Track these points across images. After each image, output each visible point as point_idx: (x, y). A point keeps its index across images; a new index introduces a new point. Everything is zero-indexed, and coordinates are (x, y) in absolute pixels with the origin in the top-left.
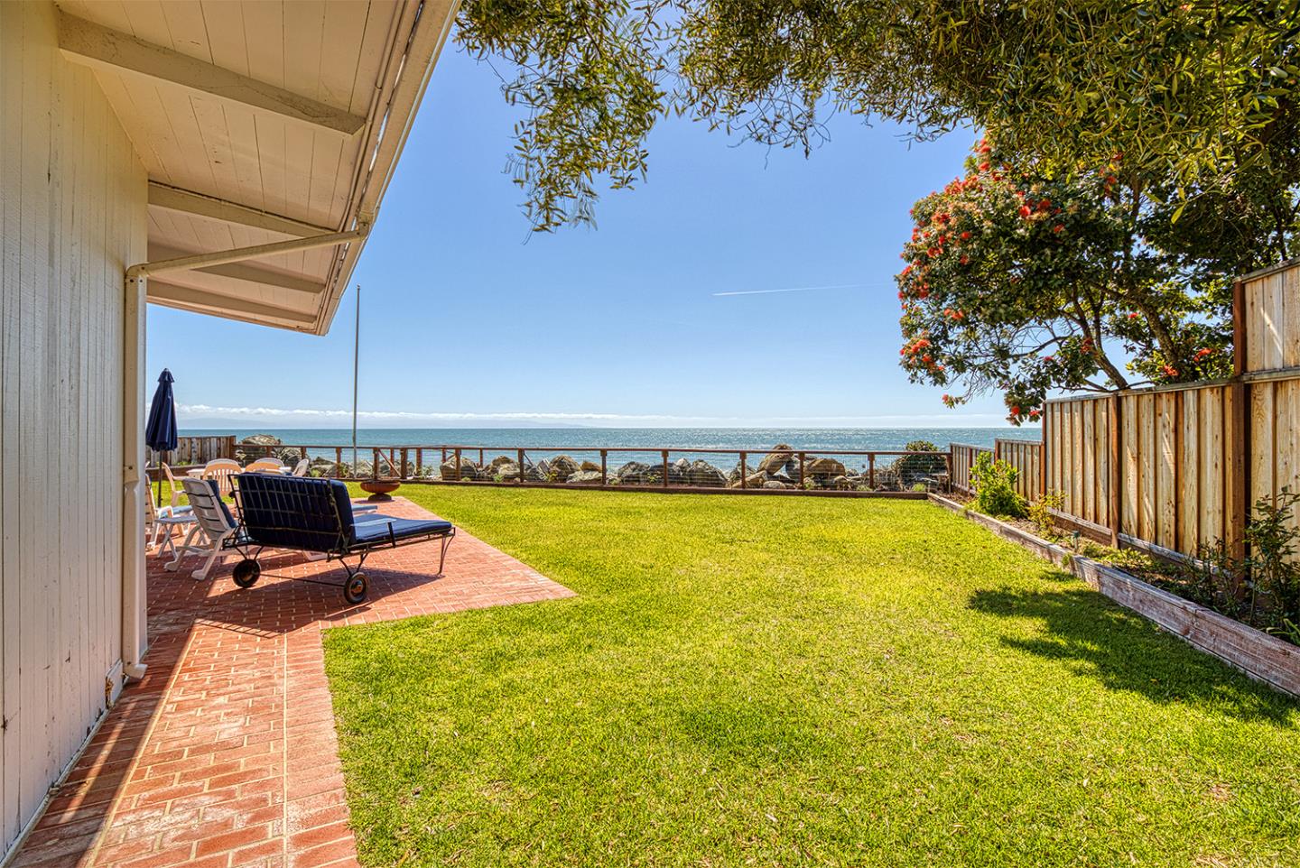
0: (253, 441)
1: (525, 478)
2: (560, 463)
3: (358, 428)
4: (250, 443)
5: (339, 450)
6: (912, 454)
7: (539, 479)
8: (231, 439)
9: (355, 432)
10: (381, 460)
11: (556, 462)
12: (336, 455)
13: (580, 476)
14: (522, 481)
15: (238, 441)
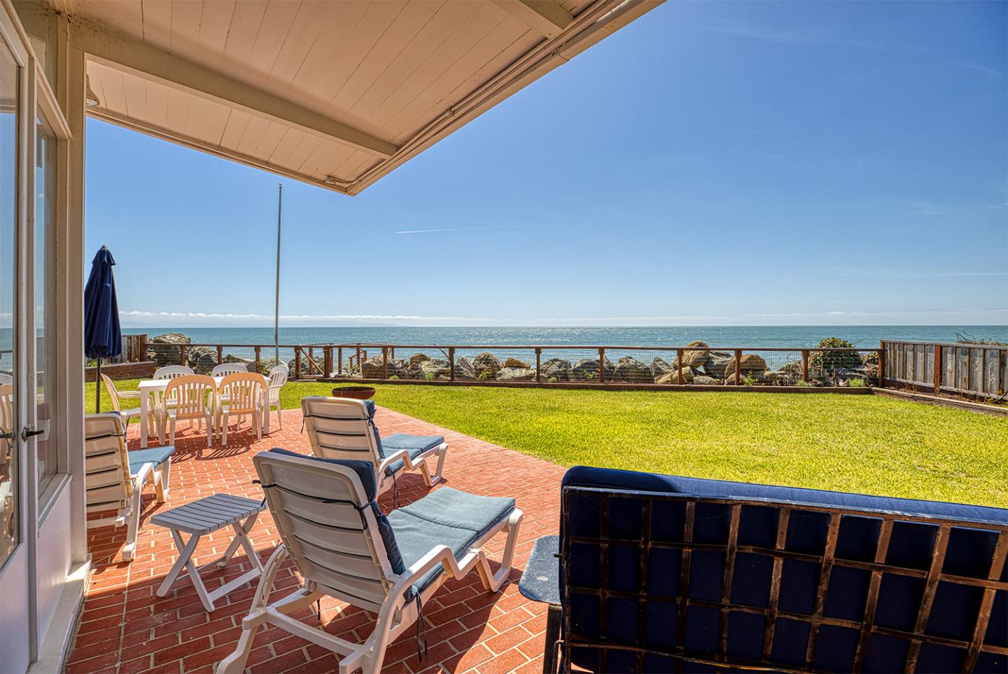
0: (163, 340)
1: (453, 376)
2: (487, 360)
3: (279, 326)
4: (162, 342)
5: (257, 348)
6: (832, 351)
7: (464, 376)
8: (142, 338)
9: (277, 331)
10: (302, 357)
11: (482, 359)
12: (255, 353)
13: (508, 373)
14: (452, 379)
15: (150, 339)
